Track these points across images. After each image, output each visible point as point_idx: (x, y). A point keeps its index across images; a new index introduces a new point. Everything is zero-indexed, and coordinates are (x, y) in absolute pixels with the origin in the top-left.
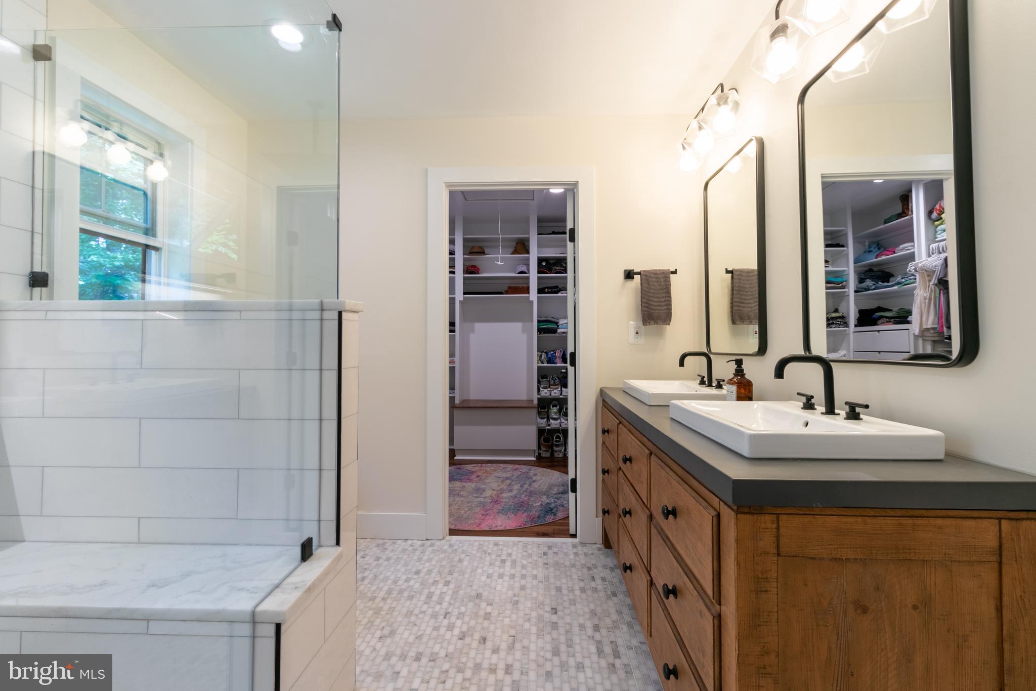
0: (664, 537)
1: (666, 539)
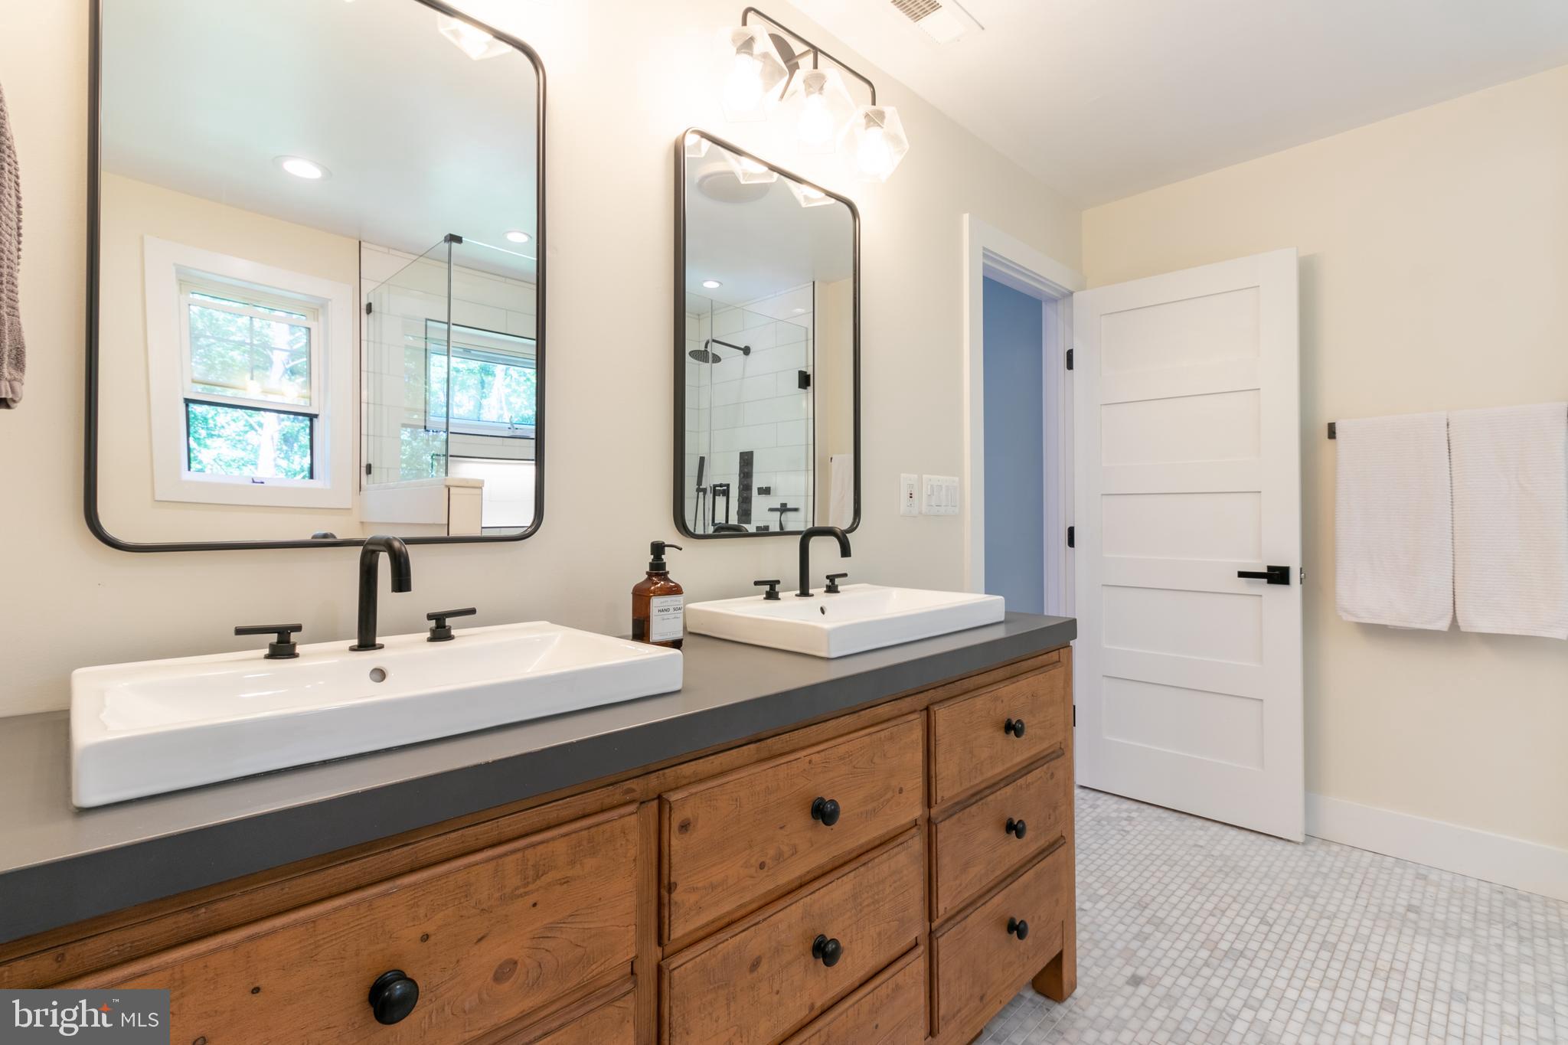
0: (974, 800)
1: (978, 797)
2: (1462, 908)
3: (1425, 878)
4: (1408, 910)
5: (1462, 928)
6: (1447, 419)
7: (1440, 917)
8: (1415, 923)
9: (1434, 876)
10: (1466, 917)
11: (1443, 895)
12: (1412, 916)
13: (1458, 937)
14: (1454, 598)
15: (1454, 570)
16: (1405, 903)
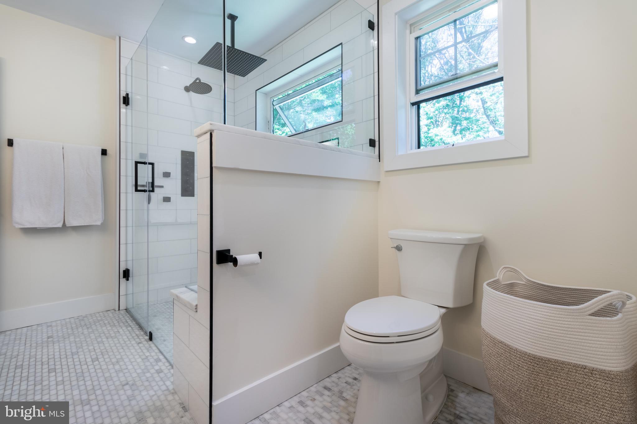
2: (67, 329)
3: (51, 326)
4: (48, 338)
5: (69, 334)
6: (63, 146)
7: (60, 335)
8: (52, 341)
9: (54, 324)
10: (69, 330)
11: (59, 328)
12: (50, 339)
13: (69, 337)
14: (64, 214)
15: (64, 204)
16: (46, 337)
